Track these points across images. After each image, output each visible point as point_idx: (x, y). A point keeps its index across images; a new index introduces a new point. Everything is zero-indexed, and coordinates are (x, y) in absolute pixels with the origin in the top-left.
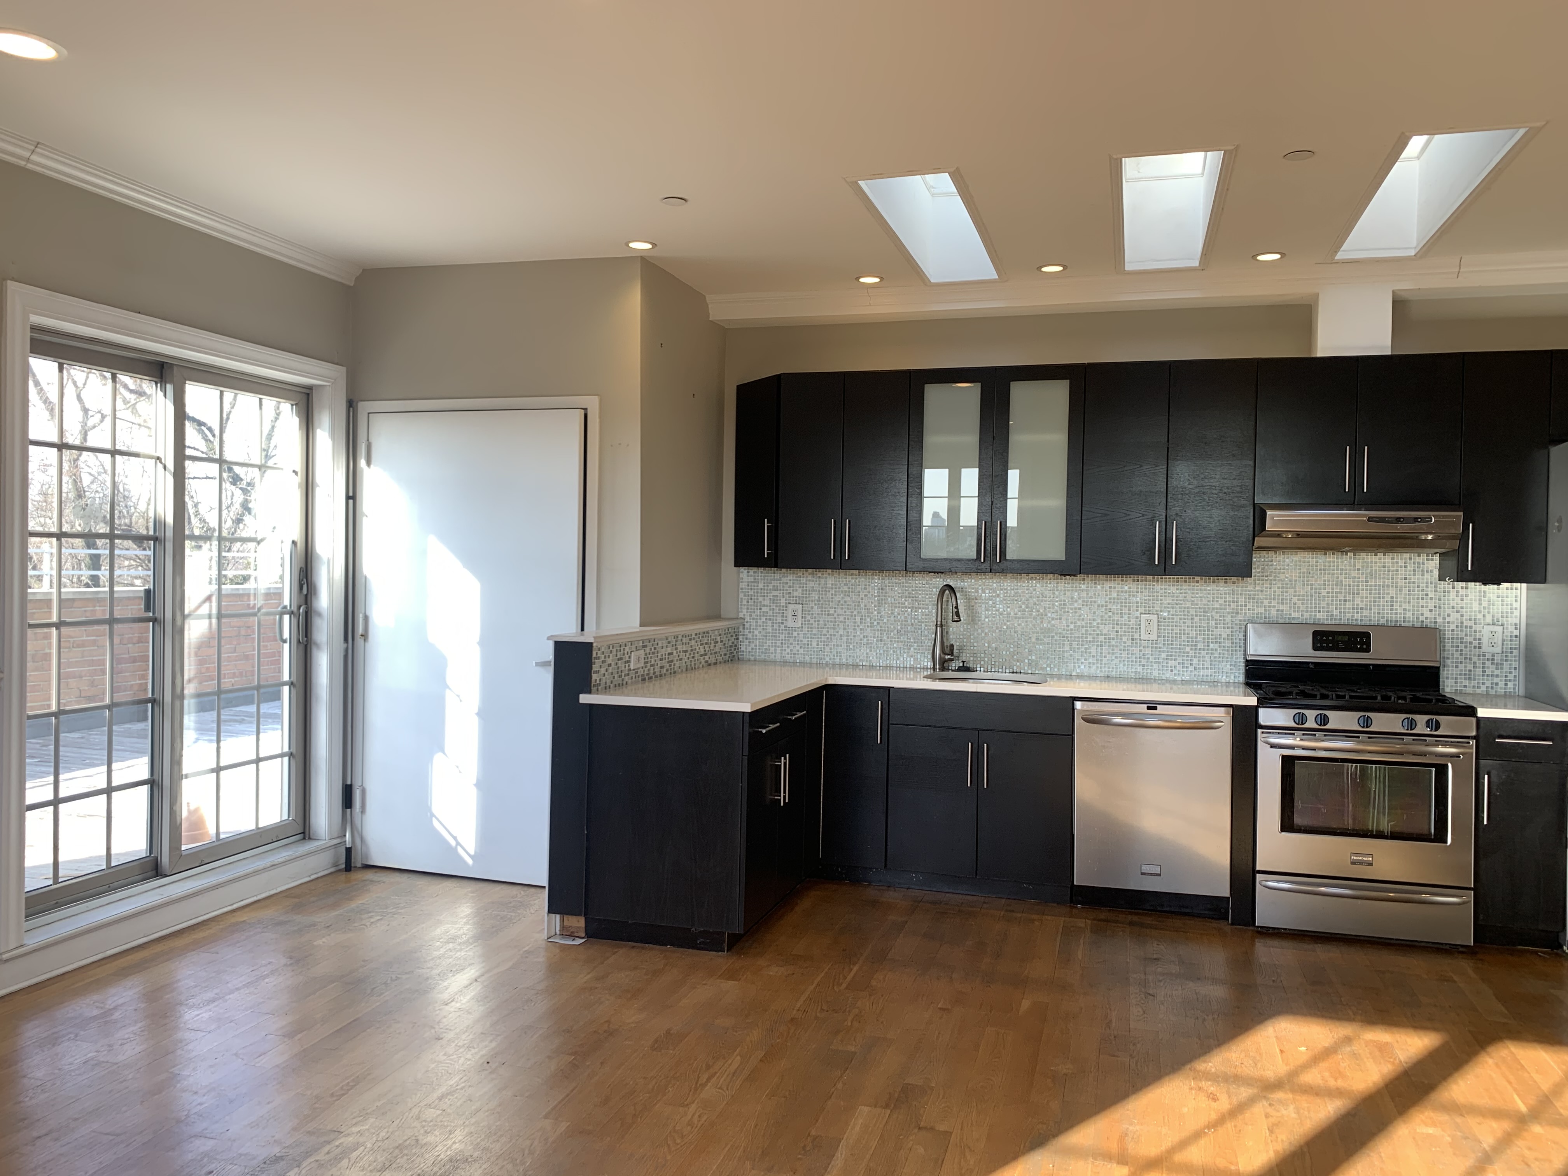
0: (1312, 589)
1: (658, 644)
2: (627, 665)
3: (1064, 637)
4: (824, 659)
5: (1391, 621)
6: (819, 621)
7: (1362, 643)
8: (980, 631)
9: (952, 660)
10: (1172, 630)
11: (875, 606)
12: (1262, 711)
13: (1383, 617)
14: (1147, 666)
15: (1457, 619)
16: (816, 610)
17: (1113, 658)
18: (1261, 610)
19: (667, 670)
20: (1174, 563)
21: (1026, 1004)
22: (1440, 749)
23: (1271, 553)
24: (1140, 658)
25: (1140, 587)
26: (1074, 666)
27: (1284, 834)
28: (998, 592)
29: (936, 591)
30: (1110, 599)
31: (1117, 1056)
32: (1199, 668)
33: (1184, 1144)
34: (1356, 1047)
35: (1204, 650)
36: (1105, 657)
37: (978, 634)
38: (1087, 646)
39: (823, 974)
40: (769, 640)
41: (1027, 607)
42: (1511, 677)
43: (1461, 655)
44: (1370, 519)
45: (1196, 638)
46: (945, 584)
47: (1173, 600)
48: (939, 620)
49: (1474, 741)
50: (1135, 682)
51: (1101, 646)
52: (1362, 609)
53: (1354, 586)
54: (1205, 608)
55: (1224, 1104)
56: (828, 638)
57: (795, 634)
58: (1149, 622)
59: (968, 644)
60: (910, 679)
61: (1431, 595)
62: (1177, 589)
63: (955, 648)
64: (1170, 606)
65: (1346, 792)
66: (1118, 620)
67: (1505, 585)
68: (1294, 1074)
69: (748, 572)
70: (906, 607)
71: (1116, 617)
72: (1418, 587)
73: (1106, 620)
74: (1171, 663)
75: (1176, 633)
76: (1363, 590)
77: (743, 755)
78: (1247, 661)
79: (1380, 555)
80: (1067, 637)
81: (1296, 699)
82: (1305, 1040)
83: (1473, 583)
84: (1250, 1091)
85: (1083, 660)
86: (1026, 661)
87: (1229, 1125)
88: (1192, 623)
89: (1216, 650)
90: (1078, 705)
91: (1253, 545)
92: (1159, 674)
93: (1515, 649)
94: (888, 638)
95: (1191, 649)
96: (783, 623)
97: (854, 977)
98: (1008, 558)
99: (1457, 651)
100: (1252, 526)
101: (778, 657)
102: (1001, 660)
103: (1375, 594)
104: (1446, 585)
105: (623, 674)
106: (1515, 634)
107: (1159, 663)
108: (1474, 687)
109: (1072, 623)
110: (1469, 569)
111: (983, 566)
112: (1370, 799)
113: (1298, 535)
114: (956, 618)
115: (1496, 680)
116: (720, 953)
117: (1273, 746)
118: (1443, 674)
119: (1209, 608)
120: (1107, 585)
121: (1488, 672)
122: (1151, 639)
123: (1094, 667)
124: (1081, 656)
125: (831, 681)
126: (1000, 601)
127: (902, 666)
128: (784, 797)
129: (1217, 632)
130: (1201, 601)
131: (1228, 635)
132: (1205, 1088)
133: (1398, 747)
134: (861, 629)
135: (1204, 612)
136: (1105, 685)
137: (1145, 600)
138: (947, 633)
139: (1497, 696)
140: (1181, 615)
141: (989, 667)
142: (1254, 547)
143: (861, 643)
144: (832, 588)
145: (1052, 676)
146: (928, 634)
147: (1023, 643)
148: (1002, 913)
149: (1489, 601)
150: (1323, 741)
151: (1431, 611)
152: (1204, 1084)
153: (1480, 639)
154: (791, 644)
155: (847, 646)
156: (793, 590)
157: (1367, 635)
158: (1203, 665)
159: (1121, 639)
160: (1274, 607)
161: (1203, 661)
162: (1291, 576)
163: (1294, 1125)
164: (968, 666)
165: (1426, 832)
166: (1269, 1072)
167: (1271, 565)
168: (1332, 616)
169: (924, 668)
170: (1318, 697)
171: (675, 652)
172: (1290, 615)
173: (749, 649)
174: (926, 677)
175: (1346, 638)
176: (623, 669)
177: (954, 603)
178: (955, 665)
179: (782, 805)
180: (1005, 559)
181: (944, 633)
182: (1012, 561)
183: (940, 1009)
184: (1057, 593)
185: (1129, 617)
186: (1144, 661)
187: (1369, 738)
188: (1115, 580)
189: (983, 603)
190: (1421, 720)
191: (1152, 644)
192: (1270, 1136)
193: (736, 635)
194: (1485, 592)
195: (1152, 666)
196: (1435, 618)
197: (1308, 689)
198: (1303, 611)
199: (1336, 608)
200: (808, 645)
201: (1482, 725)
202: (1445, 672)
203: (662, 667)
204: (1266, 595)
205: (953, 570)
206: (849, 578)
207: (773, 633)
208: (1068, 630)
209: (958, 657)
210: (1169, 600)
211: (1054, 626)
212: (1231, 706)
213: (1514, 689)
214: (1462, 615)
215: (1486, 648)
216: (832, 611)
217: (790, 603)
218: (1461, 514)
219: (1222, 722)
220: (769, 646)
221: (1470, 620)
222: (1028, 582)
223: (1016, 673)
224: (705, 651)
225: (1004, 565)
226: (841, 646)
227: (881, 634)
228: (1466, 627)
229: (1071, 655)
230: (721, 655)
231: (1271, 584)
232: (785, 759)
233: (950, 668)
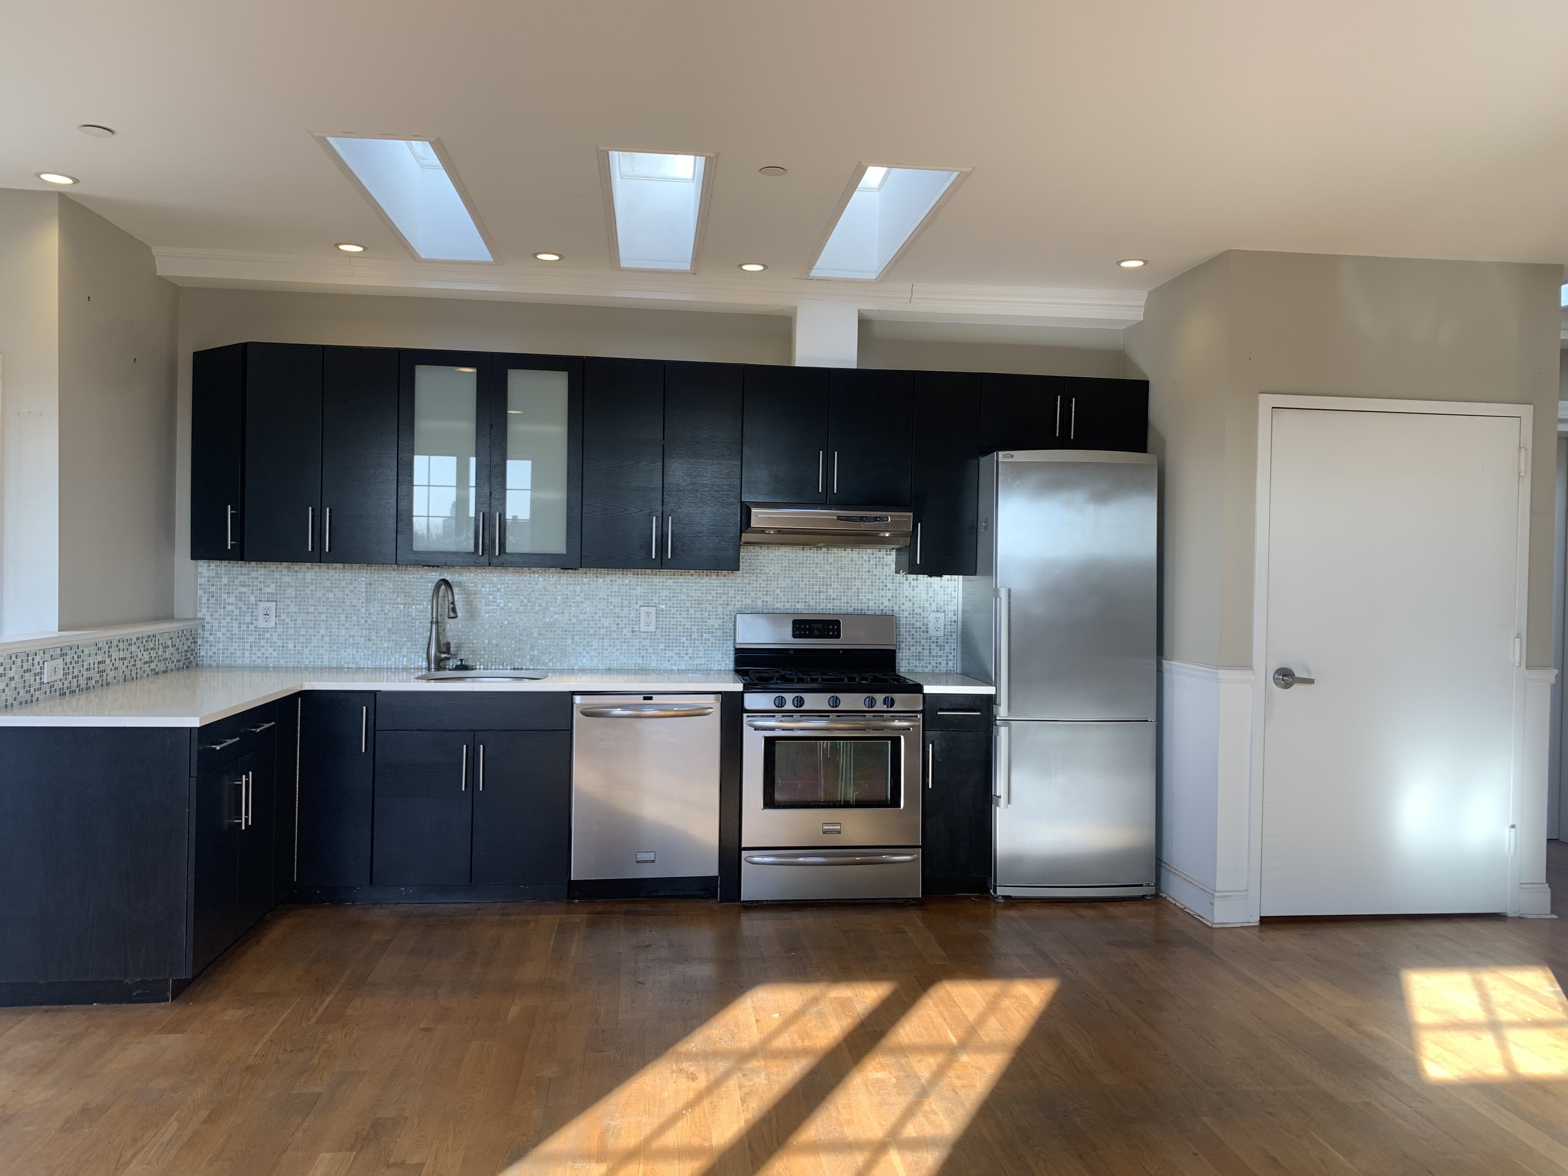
0: (792, 581)
1: (83, 652)
2: (38, 678)
3: (566, 631)
4: (302, 662)
5: (858, 610)
6: (295, 620)
7: (833, 630)
8: (479, 627)
9: (448, 659)
10: (670, 621)
11: (362, 603)
12: (747, 696)
13: (851, 606)
14: (647, 657)
15: (910, 607)
16: (293, 609)
17: (615, 650)
18: (749, 602)
19: (97, 682)
20: (669, 557)
21: (515, 1010)
22: (897, 723)
23: (757, 548)
24: (639, 649)
25: (639, 580)
26: (576, 660)
27: (766, 810)
28: (499, 586)
29: (431, 586)
30: (611, 592)
31: (603, 1051)
32: (694, 658)
33: (662, 1129)
34: (823, 1006)
35: (698, 640)
36: (606, 650)
37: (477, 630)
38: (589, 640)
39: (289, 1011)
40: (236, 642)
41: (529, 601)
42: (951, 657)
43: (913, 638)
44: (839, 518)
45: (691, 629)
46: (442, 578)
47: (670, 593)
48: (434, 616)
49: (921, 715)
50: (635, 673)
51: (603, 639)
52: (834, 599)
53: (827, 578)
54: (699, 600)
55: (702, 1082)
56: (307, 639)
57: (267, 635)
58: (648, 614)
59: (467, 641)
60: (403, 681)
61: (889, 586)
62: (674, 582)
63: (452, 645)
64: (668, 598)
65: (819, 767)
66: (619, 613)
67: (946, 577)
68: (767, 1040)
69: (209, 566)
70: (398, 603)
71: (617, 610)
72: (879, 579)
73: (607, 613)
74: (669, 654)
75: (673, 625)
76: (834, 582)
77: (190, 777)
78: (736, 650)
79: (848, 550)
80: (569, 631)
81: (777, 683)
82: (778, 1006)
83: (922, 576)
84: (727, 1065)
85: (585, 654)
86: (528, 657)
87: (706, 1104)
88: (688, 614)
89: (709, 640)
90: (578, 699)
91: (740, 541)
92: (657, 664)
93: (954, 632)
94: (377, 637)
95: (687, 640)
96: (252, 623)
97: (327, 1008)
98: (507, 551)
99: (909, 635)
100: (739, 522)
101: (247, 661)
102: (502, 657)
103: (845, 585)
104: (901, 577)
105: (32, 689)
106: (954, 619)
107: (658, 653)
108: (923, 666)
109: (574, 616)
110: (918, 563)
111: (481, 559)
112: (839, 774)
113: (779, 531)
114: (452, 614)
115: (939, 660)
116: (162, 1003)
117: (757, 728)
118: (899, 656)
119: (702, 600)
120: (609, 578)
121: (933, 653)
122: (650, 631)
123: (596, 660)
124: (584, 649)
125: (308, 686)
126: (501, 596)
127: (393, 667)
128: (245, 819)
129: (710, 622)
130: (696, 593)
131: (720, 625)
132: (686, 1069)
133: (862, 724)
134: (346, 629)
135: (698, 604)
136: (606, 678)
137: (645, 593)
138: (444, 630)
139: (940, 674)
140: (677, 607)
141: (490, 664)
142: (741, 543)
143: (345, 644)
144: (312, 584)
145: (554, 671)
146: (423, 631)
147: (525, 639)
148: (497, 917)
149: (934, 591)
150: (800, 721)
151: (889, 600)
152: (685, 1065)
153: (927, 625)
154: (263, 646)
155: (330, 647)
156: (265, 586)
157: (837, 623)
158: (697, 654)
159: (622, 632)
160: (760, 598)
161: (698, 650)
162: (774, 569)
163: (764, 1091)
164: (467, 664)
165: (884, 798)
166: (745, 1043)
167: (757, 559)
168: (809, 605)
169: (418, 669)
170: (796, 681)
171: (108, 660)
172: (774, 605)
173: (210, 653)
174: (418, 678)
175: (820, 626)
176: (32, 682)
177: (450, 598)
178: (452, 663)
179: (243, 828)
180: (505, 553)
181: (440, 630)
182: (512, 554)
183: (422, 1029)
184: (559, 587)
185: (629, 610)
186: (643, 653)
187: (838, 716)
188: (616, 574)
189: (483, 598)
190: (880, 697)
191: (651, 635)
192: (742, 1105)
193: (193, 638)
194: (931, 583)
195: (650, 657)
196: (892, 607)
197: (787, 673)
198: (784, 602)
199: (812, 599)
200: (283, 647)
201: (927, 700)
202: (901, 654)
203: (89, 679)
204: (753, 587)
205: (449, 563)
206: (332, 572)
207: (240, 635)
208: (570, 624)
209: (456, 655)
210: (666, 593)
211: (556, 620)
212: (720, 693)
213: (953, 667)
214: (913, 604)
215: (932, 632)
216: (311, 609)
217: (260, 601)
218: (911, 514)
219: (712, 708)
220: (235, 649)
221: (920, 607)
222: (530, 576)
223: (518, 669)
224: (151, 657)
225: (504, 558)
226: (323, 647)
227: (370, 633)
228: (917, 614)
229: (573, 649)
230: (173, 662)
231: (757, 577)
232: (247, 777)
233: (447, 667)
